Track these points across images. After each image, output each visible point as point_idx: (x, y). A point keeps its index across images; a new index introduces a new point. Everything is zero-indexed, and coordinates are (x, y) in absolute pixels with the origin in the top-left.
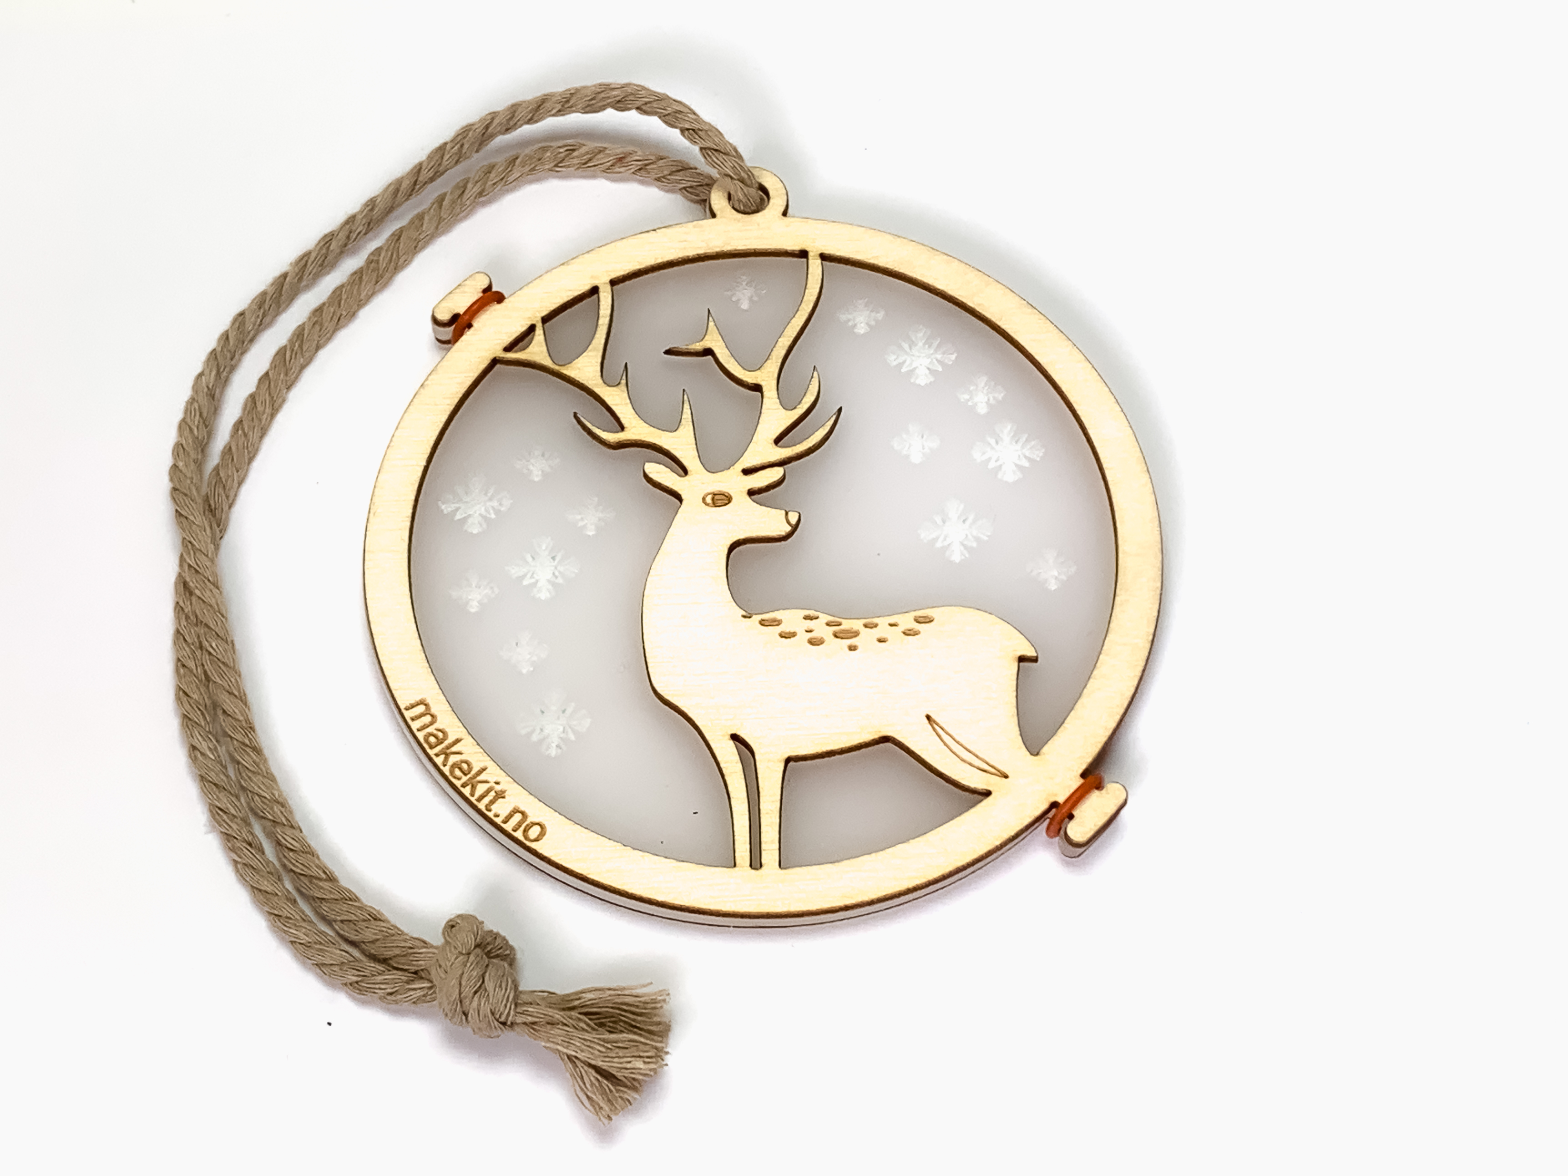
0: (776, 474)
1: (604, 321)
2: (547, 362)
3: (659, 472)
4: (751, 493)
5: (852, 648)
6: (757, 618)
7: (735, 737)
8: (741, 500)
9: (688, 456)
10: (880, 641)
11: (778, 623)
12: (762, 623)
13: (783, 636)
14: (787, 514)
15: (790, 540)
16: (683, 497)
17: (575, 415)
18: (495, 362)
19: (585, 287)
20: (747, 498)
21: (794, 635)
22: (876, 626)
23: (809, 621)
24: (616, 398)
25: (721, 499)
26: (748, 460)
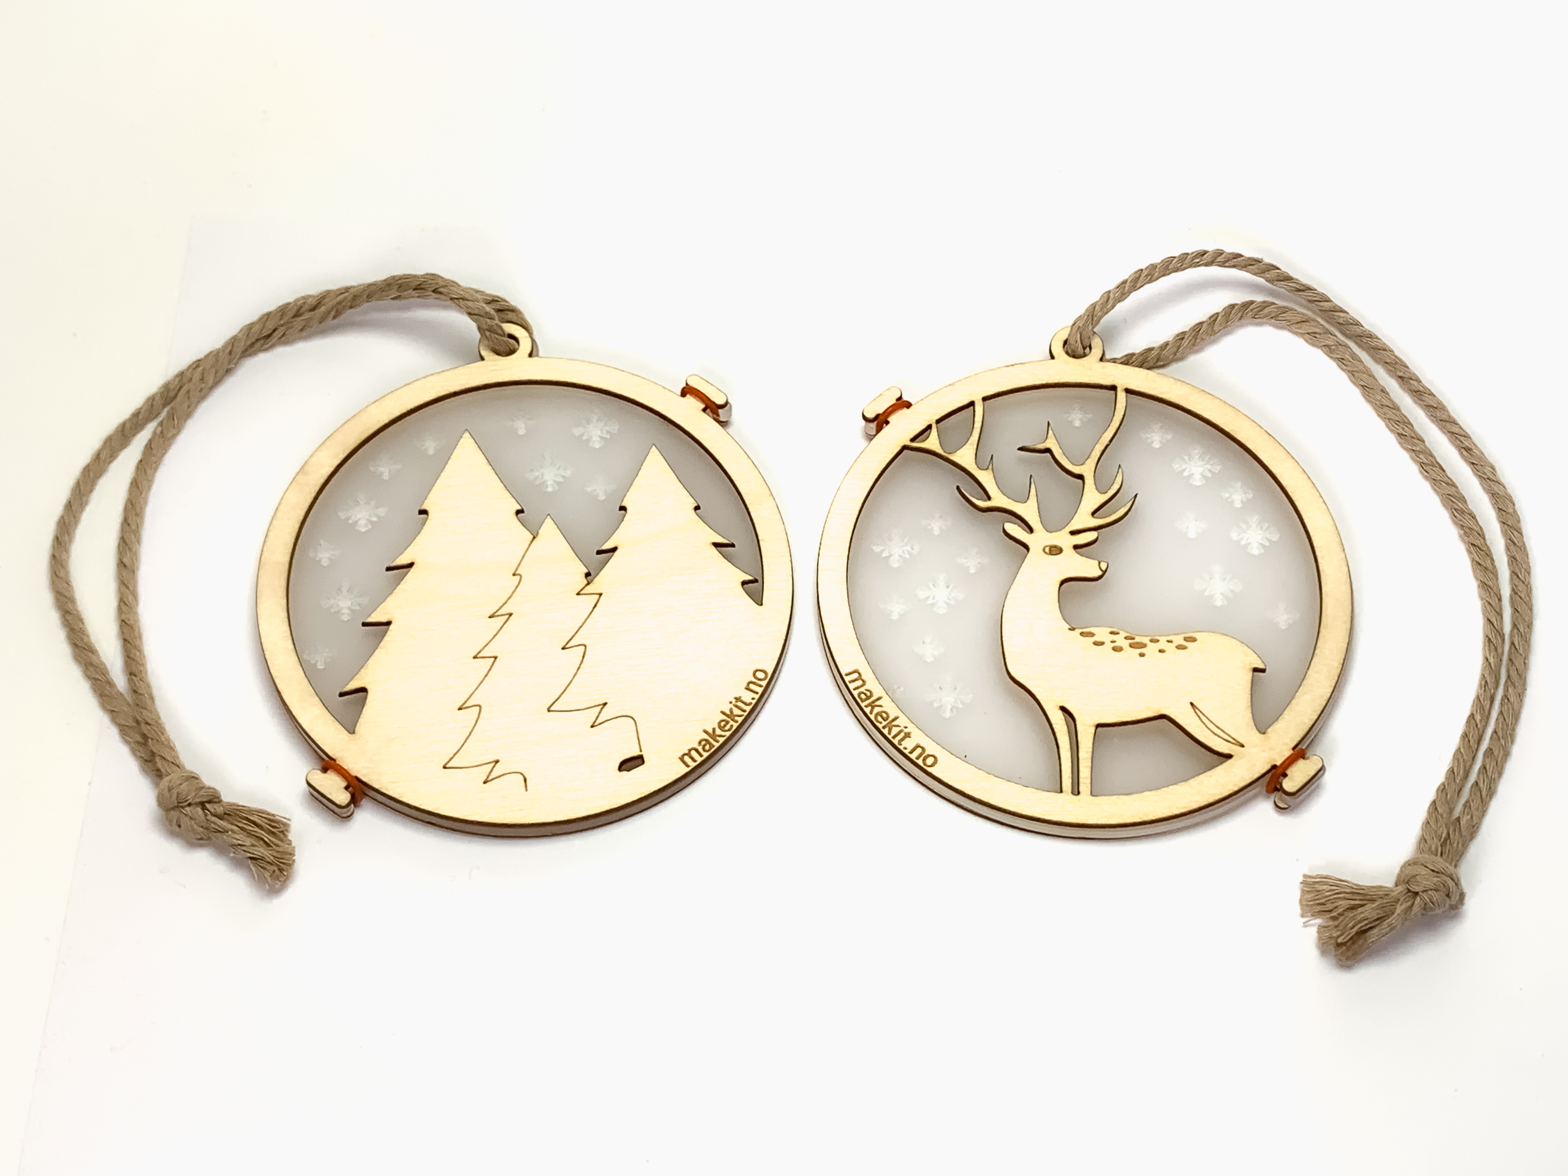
0: (1092, 536)
1: (978, 425)
2: (940, 451)
3: (1014, 529)
4: (1076, 547)
5: (1142, 655)
6: (1078, 631)
7: (1063, 709)
8: (1068, 551)
9: (1033, 519)
10: (1160, 651)
11: (1092, 635)
12: (1082, 634)
13: (1096, 643)
14: (1099, 563)
15: (1099, 581)
16: (1030, 547)
17: (958, 488)
18: (905, 448)
19: (965, 402)
20: (1073, 551)
21: (1102, 643)
22: (1158, 641)
23: (1112, 635)
24: (986, 478)
25: (1056, 550)
26: (1075, 525)
